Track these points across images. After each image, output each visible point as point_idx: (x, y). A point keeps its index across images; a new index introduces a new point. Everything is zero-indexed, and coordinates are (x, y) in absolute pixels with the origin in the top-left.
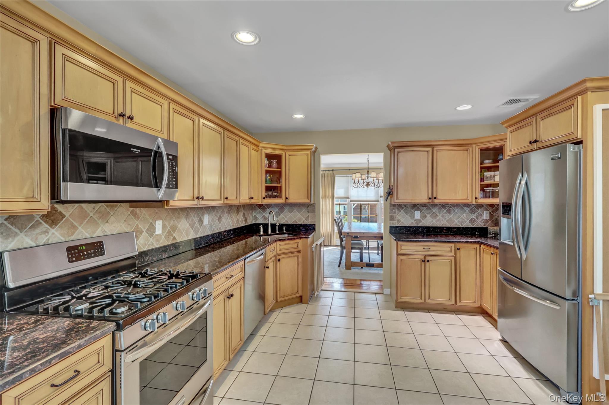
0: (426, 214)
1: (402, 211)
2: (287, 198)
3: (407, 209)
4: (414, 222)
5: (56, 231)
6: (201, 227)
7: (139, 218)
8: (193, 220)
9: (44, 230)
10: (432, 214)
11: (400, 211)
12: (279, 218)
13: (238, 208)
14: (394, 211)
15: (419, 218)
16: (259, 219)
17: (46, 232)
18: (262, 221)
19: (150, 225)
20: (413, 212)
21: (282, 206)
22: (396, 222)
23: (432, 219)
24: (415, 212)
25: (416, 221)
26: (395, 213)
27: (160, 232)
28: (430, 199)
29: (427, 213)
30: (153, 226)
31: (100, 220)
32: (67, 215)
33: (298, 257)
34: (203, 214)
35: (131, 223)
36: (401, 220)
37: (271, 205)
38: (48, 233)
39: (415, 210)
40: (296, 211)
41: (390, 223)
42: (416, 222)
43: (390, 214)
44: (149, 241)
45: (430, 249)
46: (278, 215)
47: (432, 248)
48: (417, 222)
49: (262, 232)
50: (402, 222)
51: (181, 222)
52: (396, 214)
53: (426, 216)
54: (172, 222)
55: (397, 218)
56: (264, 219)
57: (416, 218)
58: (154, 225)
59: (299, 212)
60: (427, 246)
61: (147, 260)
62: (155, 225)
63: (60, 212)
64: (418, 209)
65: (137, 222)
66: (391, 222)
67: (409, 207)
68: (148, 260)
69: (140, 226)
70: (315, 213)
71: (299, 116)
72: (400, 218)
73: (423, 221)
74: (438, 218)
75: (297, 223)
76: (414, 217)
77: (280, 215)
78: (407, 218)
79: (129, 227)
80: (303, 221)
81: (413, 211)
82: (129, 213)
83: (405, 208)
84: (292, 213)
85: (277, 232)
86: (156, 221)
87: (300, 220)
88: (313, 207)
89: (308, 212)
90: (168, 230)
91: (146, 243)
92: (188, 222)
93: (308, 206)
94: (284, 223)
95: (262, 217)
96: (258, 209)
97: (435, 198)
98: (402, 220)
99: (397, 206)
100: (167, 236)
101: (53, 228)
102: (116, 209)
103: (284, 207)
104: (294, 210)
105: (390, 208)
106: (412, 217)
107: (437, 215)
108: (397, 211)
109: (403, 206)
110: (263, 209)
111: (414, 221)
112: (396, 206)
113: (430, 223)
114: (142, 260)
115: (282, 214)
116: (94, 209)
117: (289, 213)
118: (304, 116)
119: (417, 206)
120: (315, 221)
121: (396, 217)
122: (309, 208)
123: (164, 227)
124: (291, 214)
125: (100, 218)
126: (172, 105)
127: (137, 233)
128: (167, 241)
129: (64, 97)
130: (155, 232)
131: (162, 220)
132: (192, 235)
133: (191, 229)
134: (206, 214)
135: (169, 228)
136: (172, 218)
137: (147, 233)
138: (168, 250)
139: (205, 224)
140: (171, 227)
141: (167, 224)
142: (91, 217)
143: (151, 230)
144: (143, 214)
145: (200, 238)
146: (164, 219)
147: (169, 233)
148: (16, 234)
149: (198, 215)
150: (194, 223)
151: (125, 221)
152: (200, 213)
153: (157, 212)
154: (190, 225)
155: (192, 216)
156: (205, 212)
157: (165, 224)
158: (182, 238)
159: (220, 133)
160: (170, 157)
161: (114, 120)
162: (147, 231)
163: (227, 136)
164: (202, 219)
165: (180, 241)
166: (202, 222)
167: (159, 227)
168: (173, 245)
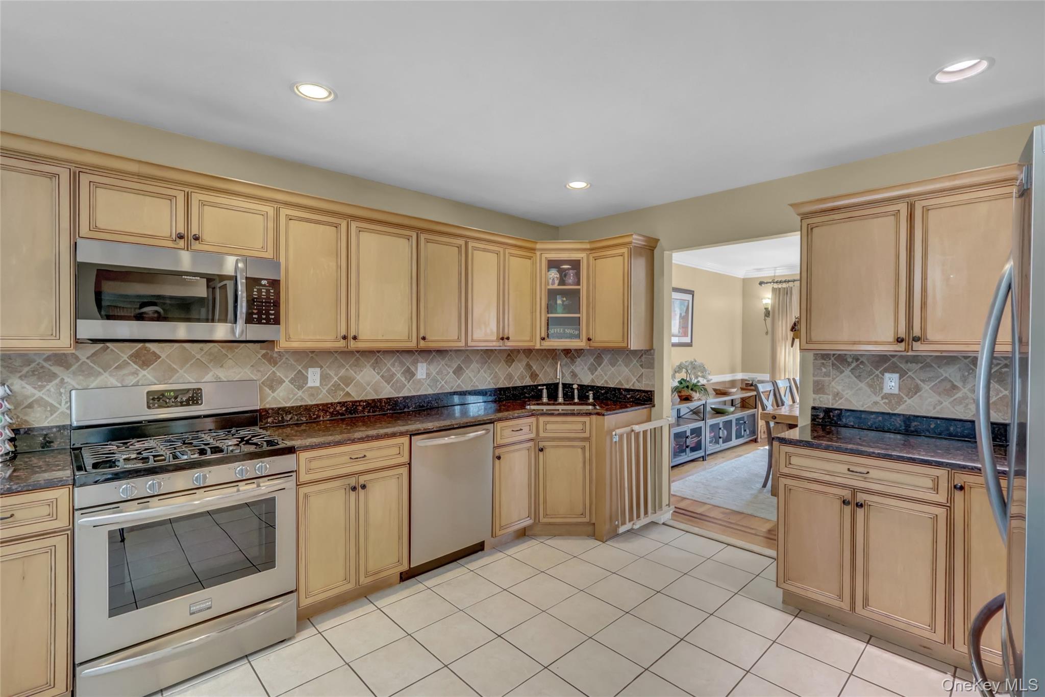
0: (919, 382)
1: (847, 372)
2: (589, 339)
3: (862, 366)
4: (881, 402)
5: (148, 373)
6: (409, 382)
7: (277, 364)
8: (389, 370)
9: (133, 370)
10: (939, 382)
11: (842, 372)
12: (594, 375)
13: (511, 355)
14: (824, 370)
15: (896, 391)
16: (566, 375)
17: (136, 373)
18: (570, 379)
19: (298, 373)
20: (877, 376)
21: (599, 354)
22: (830, 397)
23: (938, 398)
24: (883, 375)
25: (886, 398)
26: (827, 375)
27: (317, 384)
28: (900, 340)
29: (923, 381)
30: (303, 375)
31: (212, 364)
32: (163, 356)
33: (583, 448)
34: (415, 363)
35: (262, 369)
36: (844, 393)
37: (582, 351)
38: (137, 374)
39: (887, 370)
40: (621, 363)
41: (814, 400)
42: (887, 401)
43: (816, 379)
44: (295, 395)
45: (868, 472)
46: (593, 369)
47: (874, 473)
48: (890, 401)
49: (545, 398)
50: (847, 400)
51: (362, 373)
52: (831, 378)
53: (917, 389)
54: (342, 372)
55: (833, 387)
56: (572, 376)
57: (886, 390)
58: (306, 374)
59: (626, 366)
60: (865, 466)
61: (288, 419)
62: (308, 374)
63: (154, 352)
64: (893, 369)
65: (274, 369)
66: (817, 396)
67: (866, 362)
68: (291, 419)
69: (278, 374)
70: (653, 368)
71: (578, 185)
72: (839, 388)
73: (909, 401)
74: (960, 395)
75: (623, 387)
76: (882, 389)
77: (596, 369)
78: (860, 389)
79: (259, 374)
80: (632, 382)
81: (877, 372)
82: (259, 356)
83: (854, 365)
84: (615, 367)
85: (576, 400)
86: (309, 369)
87: (628, 382)
88: (650, 357)
89: (641, 366)
90: (334, 382)
91: (291, 396)
92: (378, 373)
93: (642, 355)
94: (602, 384)
95: (571, 372)
96: (564, 359)
97: (917, 339)
98: (848, 394)
99: (832, 359)
100: (332, 389)
101: (144, 370)
102: (236, 351)
103: (603, 356)
104: (619, 361)
105: (813, 363)
106: (876, 386)
107: (954, 387)
108: (833, 372)
109: (850, 360)
110: (571, 359)
111: (883, 398)
112: (830, 359)
113: (931, 408)
114: (280, 419)
115: (599, 369)
116: (202, 350)
117: (610, 366)
118: (588, 185)
119: (890, 360)
120: (653, 386)
121: (828, 386)
122: (643, 359)
123: (324, 378)
124: (613, 369)
125: (211, 360)
126: (284, 212)
127: (273, 383)
128: (332, 397)
129: (93, 228)
130: (307, 383)
131: (321, 367)
132: (387, 392)
133: (385, 383)
134: (422, 362)
135: (336, 379)
136: (343, 366)
137: (292, 384)
138: (331, 410)
139: (418, 378)
140: (341, 378)
141: (332, 373)
142: (198, 359)
143: (300, 380)
144: (284, 359)
145: (405, 398)
146: (327, 367)
147: (337, 387)
148: (100, 374)
149: (402, 364)
150: (393, 375)
151: (252, 366)
152: (408, 361)
153: (312, 356)
154: (382, 377)
155: (388, 365)
156: (420, 359)
157: (327, 374)
158: (366, 395)
159: (408, 238)
160: (263, 282)
161: (170, 244)
162: (292, 381)
163: (428, 241)
164: (413, 369)
165: (359, 399)
166: (413, 375)
167: (314, 377)
168: (343, 404)
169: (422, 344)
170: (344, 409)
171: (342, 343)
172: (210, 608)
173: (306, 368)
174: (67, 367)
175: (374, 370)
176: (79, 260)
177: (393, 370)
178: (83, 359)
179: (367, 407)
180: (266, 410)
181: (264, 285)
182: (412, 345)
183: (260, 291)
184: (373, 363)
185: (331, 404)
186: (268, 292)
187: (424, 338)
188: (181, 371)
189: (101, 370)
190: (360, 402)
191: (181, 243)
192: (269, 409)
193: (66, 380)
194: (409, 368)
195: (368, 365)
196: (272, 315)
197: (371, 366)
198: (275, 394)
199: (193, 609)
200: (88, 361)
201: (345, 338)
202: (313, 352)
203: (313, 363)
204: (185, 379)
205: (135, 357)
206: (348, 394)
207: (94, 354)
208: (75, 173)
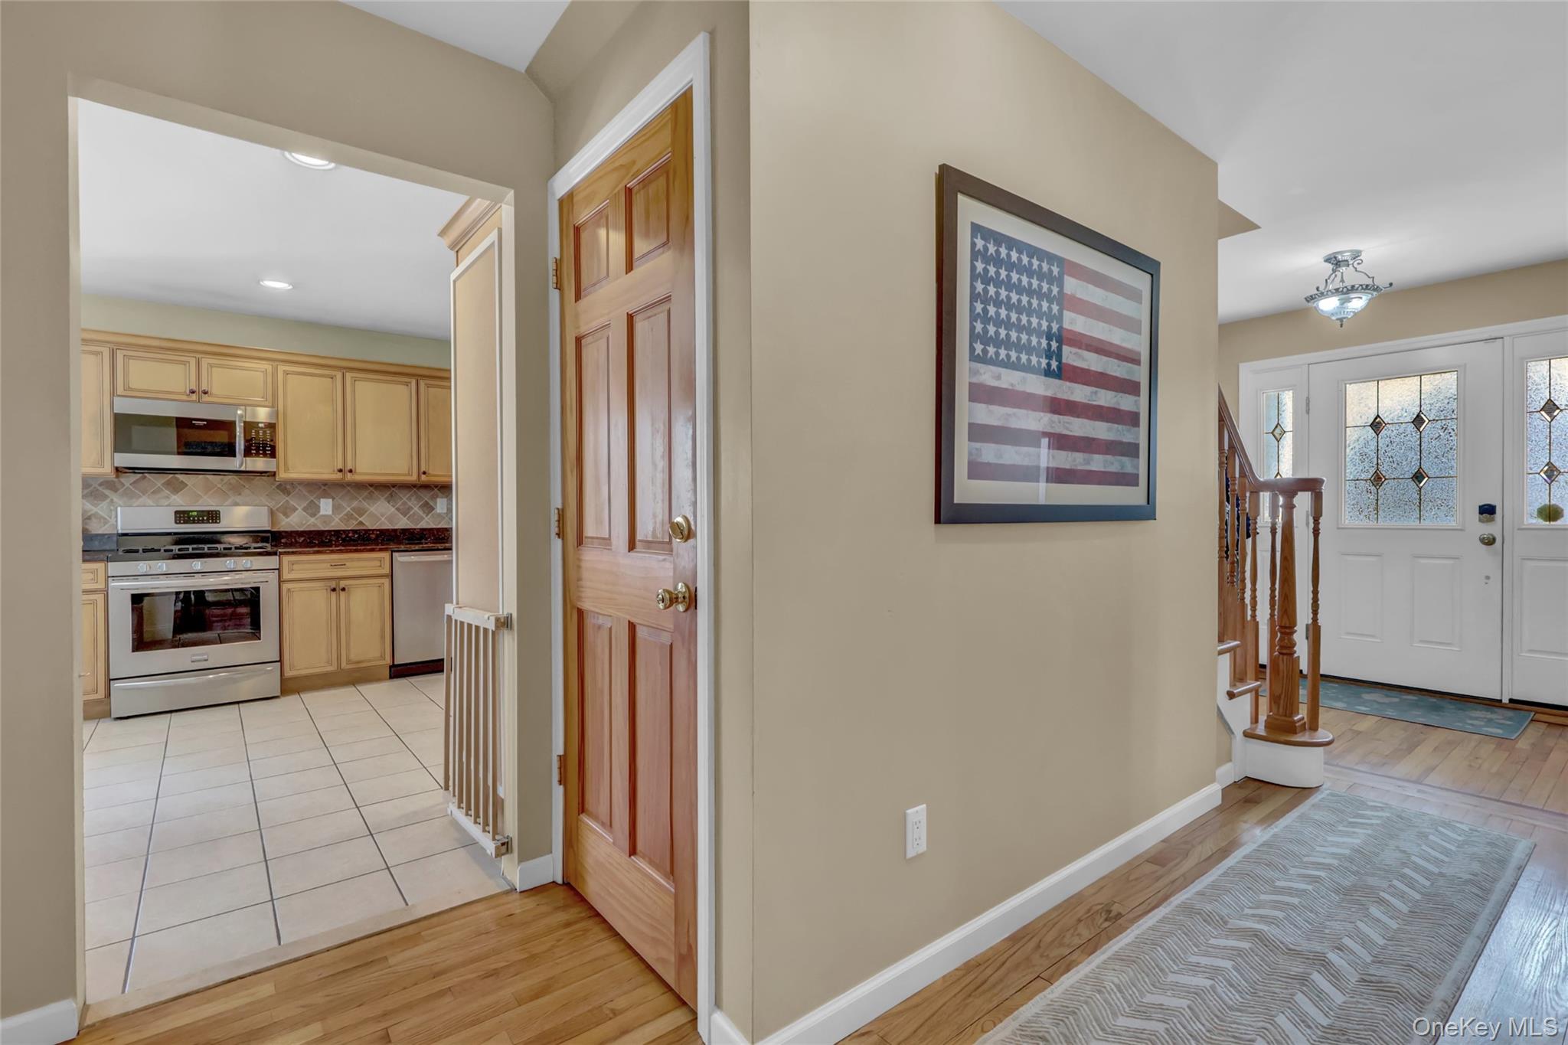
5: (177, 497)
6: (427, 515)
7: (289, 495)
8: (404, 503)
9: (165, 494)
17: (168, 497)
19: (310, 502)
27: (330, 513)
30: (315, 503)
31: (231, 492)
32: (190, 484)
34: (434, 498)
35: (276, 496)
44: (308, 521)
51: (376, 505)
54: (355, 504)
58: (318, 504)
62: (320, 503)
63: (182, 481)
65: (287, 498)
69: (292, 502)
79: (276, 500)
82: (274, 487)
86: (322, 500)
90: (347, 512)
91: (304, 522)
92: (394, 506)
100: (345, 518)
101: (175, 495)
102: (253, 482)
114: (293, 540)
116: (222, 480)
123: (336, 508)
125: (231, 489)
126: (282, 368)
127: (287, 511)
128: (345, 525)
129: (127, 388)
130: (319, 512)
131: (333, 499)
132: (403, 523)
133: (400, 515)
134: (442, 498)
135: (349, 509)
136: (356, 499)
137: (305, 511)
138: (344, 536)
139: (438, 511)
140: (352, 509)
141: (344, 504)
142: (219, 488)
143: (313, 509)
144: (297, 490)
145: (423, 530)
146: (340, 498)
147: (349, 516)
148: (140, 497)
149: (419, 498)
150: (410, 508)
151: (267, 495)
152: (426, 496)
153: (323, 488)
154: (398, 509)
155: (405, 499)
156: (440, 494)
157: (340, 505)
158: (381, 524)
159: (407, 384)
160: (260, 425)
161: (185, 398)
162: (305, 509)
163: (428, 386)
164: (431, 504)
165: (374, 528)
166: (432, 509)
167: (326, 506)
168: (355, 532)
169: (424, 478)
170: (356, 536)
171: (339, 476)
172: (206, 660)
173: (319, 498)
174: (116, 490)
175: (389, 502)
176: (115, 411)
177: (410, 504)
178: (127, 485)
179: (381, 536)
180: (279, 533)
181: (262, 428)
182: (414, 478)
183: (257, 433)
184: (388, 497)
185: (344, 531)
186: (265, 433)
187: (424, 473)
188: (205, 497)
189: (141, 494)
190: (373, 530)
191: (194, 397)
192: (283, 532)
193: (115, 499)
194: (427, 503)
195: (382, 499)
196: (268, 450)
197: (386, 499)
198: (288, 520)
199: (195, 658)
200: (131, 487)
201: (340, 471)
202: (325, 484)
203: (326, 495)
204: (207, 504)
205: (168, 484)
206: (361, 523)
207: (134, 482)
208: (113, 350)
